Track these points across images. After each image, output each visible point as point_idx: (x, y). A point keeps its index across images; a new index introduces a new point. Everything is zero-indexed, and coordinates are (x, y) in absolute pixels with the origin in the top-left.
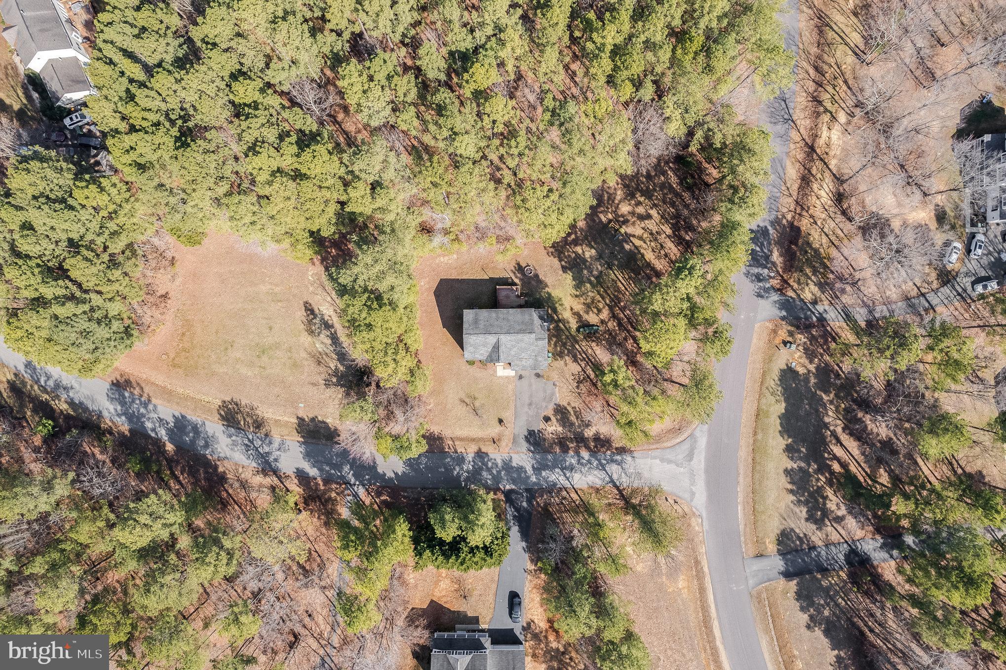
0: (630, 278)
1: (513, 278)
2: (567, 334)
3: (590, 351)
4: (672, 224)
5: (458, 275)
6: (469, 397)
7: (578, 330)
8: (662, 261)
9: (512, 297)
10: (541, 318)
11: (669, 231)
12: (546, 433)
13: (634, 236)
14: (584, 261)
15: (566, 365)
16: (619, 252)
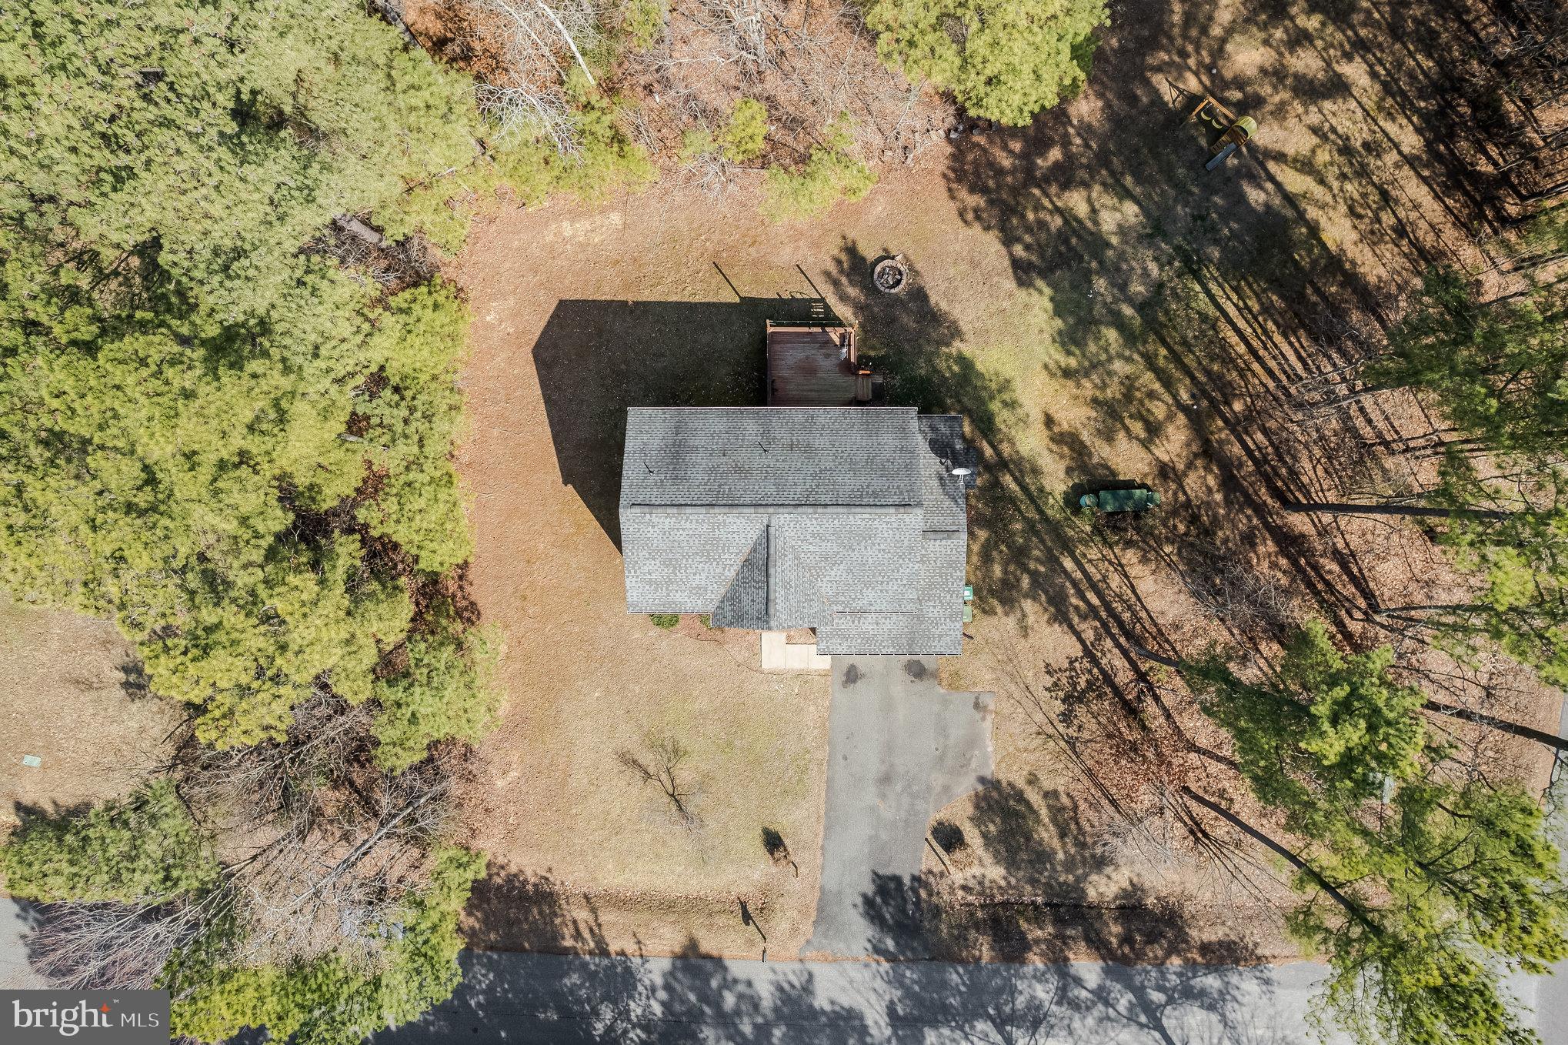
0: (1267, 310)
1: (832, 300)
2: (1032, 514)
3: (1115, 581)
4: (1424, 116)
5: (627, 287)
6: (654, 744)
7: (1072, 501)
8: (1387, 250)
9: (826, 365)
10: (941, 448)
11: (1411, 141)
12: (943, 886)
13: (1280, 157)
14: (1097, 243)
15: (1025, 631)
16: (1226, 216)
